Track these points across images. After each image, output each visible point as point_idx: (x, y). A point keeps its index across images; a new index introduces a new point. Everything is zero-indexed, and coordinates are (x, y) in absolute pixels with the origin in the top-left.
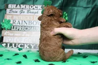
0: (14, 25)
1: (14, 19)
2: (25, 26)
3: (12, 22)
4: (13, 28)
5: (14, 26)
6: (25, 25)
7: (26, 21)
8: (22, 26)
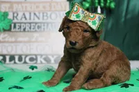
0: (15, 21)
1: (14, 10)
2: (36, 23)
3: (10, 16)
4: (15, 27)
5: (15, 24)
6: (37, 20)
7: (37, 14)
8: (30, 23)
